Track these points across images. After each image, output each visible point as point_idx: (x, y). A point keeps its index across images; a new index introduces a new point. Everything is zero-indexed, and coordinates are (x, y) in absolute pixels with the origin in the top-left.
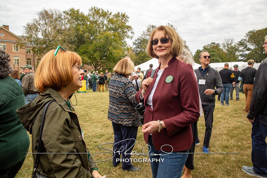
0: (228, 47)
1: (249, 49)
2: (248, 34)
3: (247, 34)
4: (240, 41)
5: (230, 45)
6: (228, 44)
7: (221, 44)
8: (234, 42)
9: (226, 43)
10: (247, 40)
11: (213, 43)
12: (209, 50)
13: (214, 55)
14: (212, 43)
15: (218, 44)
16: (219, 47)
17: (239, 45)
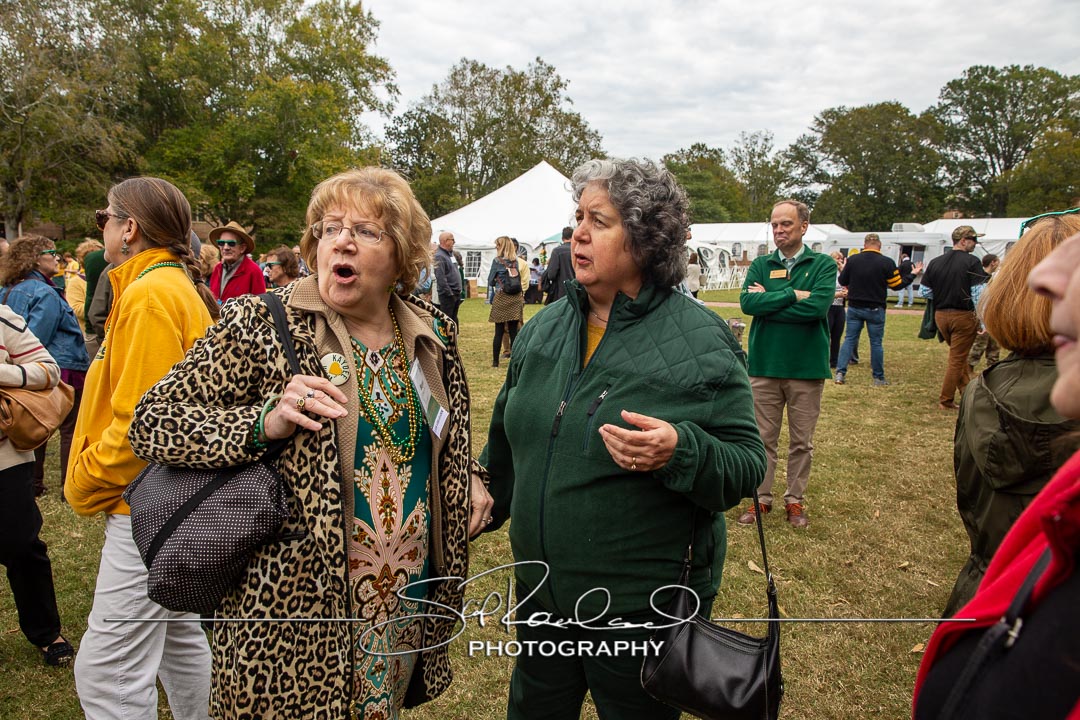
0: (751, 163)
1: (821, 178)
2: (821, 119)
3: (817, 119)
4: (794, 143)
5: (760, 156)
6: (752, 154)
7: (727, 153)
8: (772, 146)
9: (746, 150)
10: (817, 143)
11: (699, 147)
12: (686, 174)
13: (703, 191)
14: (693, 147)
15: (716, 152)
16: (721, 162)
17: (794, 159)
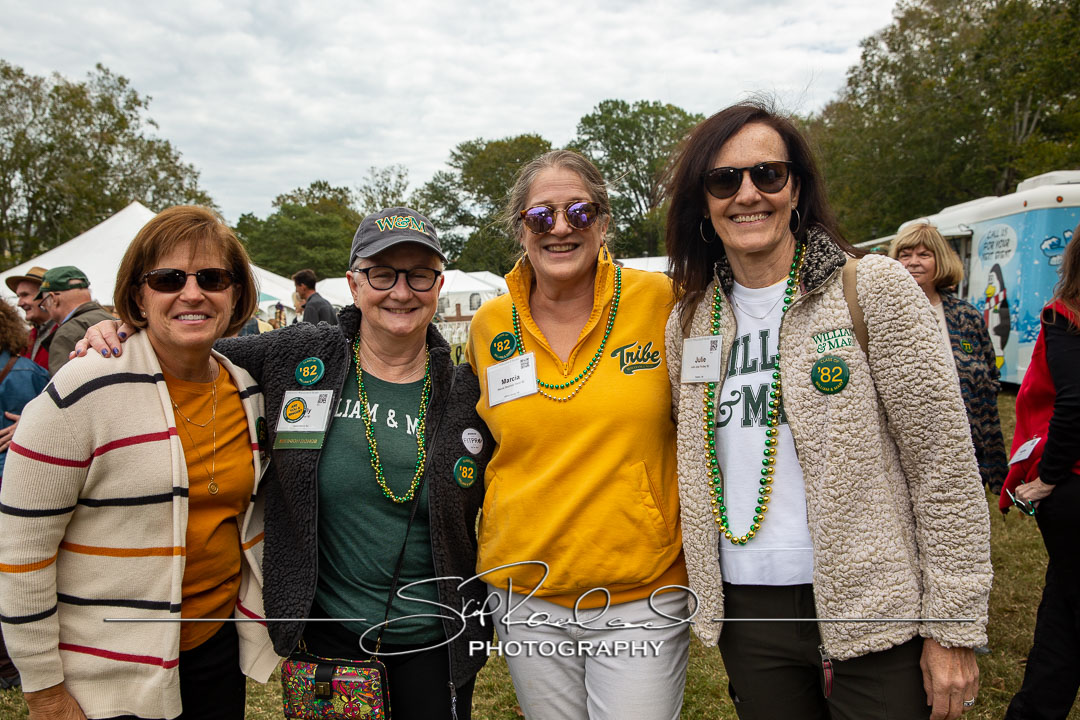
0: (384, 204)
1: (465, 220)
2: (458, 152)
3: (453, 154)
4: (430, 180)
5: (394, 195)
6: (385, 193)
7: (354, 193)
8: (408, 183)
9: (377, 188)
10: (457, 180)
11: (321, 186)
12: (309, 219)
13: (333, 239)
14: (313, 186)
15: (341, 192)
16: (349, 203)
17: (431, 199)
